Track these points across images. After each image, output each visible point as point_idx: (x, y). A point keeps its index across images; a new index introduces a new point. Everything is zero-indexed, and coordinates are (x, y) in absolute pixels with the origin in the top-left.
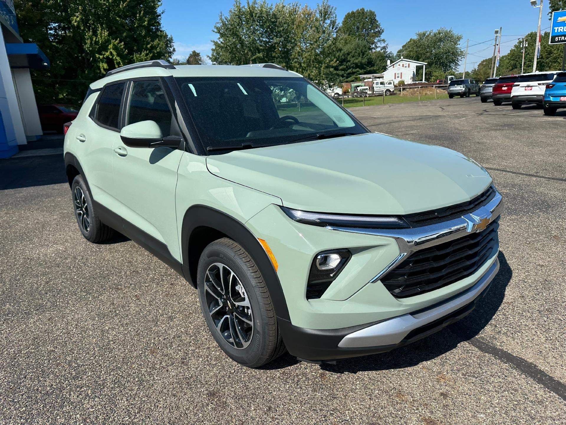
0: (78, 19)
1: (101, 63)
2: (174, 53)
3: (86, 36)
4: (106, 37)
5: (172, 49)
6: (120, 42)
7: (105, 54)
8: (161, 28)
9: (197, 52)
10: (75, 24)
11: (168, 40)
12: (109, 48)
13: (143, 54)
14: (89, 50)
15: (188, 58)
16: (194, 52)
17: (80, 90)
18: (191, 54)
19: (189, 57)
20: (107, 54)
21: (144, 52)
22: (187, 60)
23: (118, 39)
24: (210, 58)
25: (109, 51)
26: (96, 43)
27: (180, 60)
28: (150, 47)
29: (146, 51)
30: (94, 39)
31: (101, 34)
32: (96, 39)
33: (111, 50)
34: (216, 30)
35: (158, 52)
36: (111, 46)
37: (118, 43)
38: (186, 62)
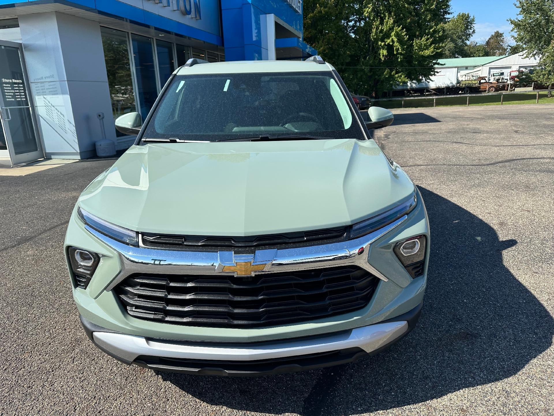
0: (370, 10)
1: (382, 50)
2: (473, 35)
3: (373, 25)
4: (390, 25)
5: (471, 31)
6: (403, 29)
7: (386, 42)
8: (449, 10)
9: (500, 32)
10: (366, 15)
11: (468, 22)
12: (392, 35)
13: (423, 39)
14: (374, 38)
15: (488, 39)
16: (498, 32)
17: (359, 75)
18: (492, 35)
19: (490, 39)
20: (389, 41)
21: (425, 37)
22: (487, 42)
23: (401, 26)
24: (515, 38)
25: (391, 38)
26: (382, 31)
27: (478, 42)
28: (433, 31)
29: (428, 36)
30: (380, 28)
31: (387, 22)
32: (382, 27)
33: (393, 37)
34: (518, 4)
35: (439, 36)
36: (393, 34)
37: (400, 31)
38: (484, 44)
